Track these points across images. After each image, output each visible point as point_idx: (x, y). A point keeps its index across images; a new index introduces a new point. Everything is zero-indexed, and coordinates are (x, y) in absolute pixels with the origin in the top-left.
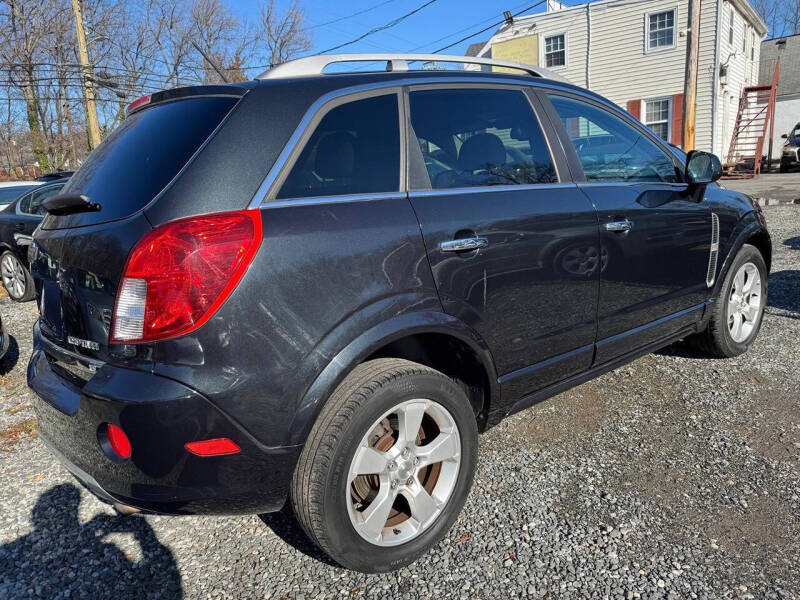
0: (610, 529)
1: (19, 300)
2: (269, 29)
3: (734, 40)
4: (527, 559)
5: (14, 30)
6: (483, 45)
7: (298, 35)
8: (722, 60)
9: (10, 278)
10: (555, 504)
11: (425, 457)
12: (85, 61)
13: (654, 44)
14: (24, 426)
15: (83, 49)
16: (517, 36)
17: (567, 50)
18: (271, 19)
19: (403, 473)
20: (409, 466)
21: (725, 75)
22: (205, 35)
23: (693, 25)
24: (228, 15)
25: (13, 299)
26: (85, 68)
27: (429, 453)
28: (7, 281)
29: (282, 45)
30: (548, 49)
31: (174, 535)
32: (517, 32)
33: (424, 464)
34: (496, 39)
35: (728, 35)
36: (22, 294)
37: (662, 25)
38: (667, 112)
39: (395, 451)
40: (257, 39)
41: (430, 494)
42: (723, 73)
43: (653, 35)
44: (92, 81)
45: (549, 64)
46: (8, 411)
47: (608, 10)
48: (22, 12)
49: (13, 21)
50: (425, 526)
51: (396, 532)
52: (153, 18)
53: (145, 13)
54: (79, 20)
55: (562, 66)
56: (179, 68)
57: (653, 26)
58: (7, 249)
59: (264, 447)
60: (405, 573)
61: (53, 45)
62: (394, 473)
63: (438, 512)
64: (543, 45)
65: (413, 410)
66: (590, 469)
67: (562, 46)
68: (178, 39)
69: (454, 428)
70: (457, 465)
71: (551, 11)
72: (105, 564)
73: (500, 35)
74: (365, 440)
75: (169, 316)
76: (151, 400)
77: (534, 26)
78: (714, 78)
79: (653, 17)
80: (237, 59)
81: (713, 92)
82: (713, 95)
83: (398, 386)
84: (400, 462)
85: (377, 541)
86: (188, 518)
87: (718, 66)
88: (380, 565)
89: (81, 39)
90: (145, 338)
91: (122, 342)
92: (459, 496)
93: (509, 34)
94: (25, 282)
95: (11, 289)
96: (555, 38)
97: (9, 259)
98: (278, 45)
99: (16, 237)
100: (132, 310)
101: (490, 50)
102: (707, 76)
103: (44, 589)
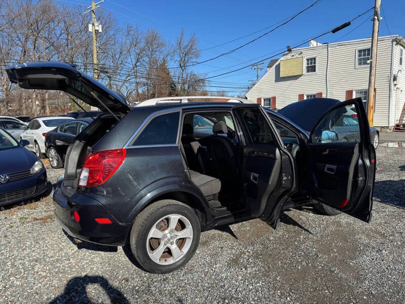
0: (244, 269)
1: (54, 168)
2: (180, 48)
3: (403, 63)
4: (210, 276)
5: (67, 45)
6: (277, 60)
7: (193, 51)
8: (395, 72)
9: (52, 158)
10: (230, 260)
11: (178, 236)
12: (95, 61)
13: (360, 64)
14: (50, 217)
15: (95, 56)
16: (293, 57)
17: (317, 65)
18: (182, 43)
19: (169, 240)
20: (172, 238)
21: (396, 80)
22: (151, 49)
23: (373, 58)
24: (161, 41)
25: (52, 167)
26: (95, 64)
27: (181, 234)
28: (51, 159)
29: (185, 55)
30: (308, 64)
31: (94, 257)
32: (293, 56)
33: (178, 238)
34: (282, 58)
35: (399, 61)
36: (56, 165)
37: (364, 55)
38: (366, 97)
39: (167, 232)
40: (174, 52)
41: (181, 250)
42: (395, 79)
43: (360, 60)
44: (97, 70)
45: (308, 71)
46: (45, 211)
47: (337, 47)
48: (72, 37)
49: (67, 42)
50: (177, 260)
51: (166, 260)
52: (128, 42)
53: (125, 39)
54: (95, 44)
55: (314, 73)
56: (138, 64)
57: (360, 56)
58: (52, 146)
59: (120, 224)
60: (167, 275)
61: (83, 52)
62: (166, 239)
63: (182, 256)
64: (305, 62)
65: (174, 218)
66: (249, 250)
67: (315, 63)
68: (138, 51)
69: (191, 227)
70: (191, 240)
71: (312, 46)
72: (70, 263)
73: (285, 57)
74: (155, 226)
75: (95, 179)
76: (88, 204)
77: (301, 53)
78: (390, 81)
79: (360, 51)
80: (164, 61)
81: (390, 88)
82: (390, 90)
83: (169, 209)
84: (169, 236)
85: (157, 262)
86: (100, 252)
87: (393, 76)
88: (157, 270)
89: (95, 52)
90: (87, 185)
91: (81, 186)
92: (191, 251)
93: (289, 56)
94: (58, 160)
95: (52, 163)
96: (311, 59)
97: (53, 150)
98: (184, 55)
99: (56, 141)
100: (85, 177)
101: (279, 64)
102: (386, 80)
103: (49, 268)
